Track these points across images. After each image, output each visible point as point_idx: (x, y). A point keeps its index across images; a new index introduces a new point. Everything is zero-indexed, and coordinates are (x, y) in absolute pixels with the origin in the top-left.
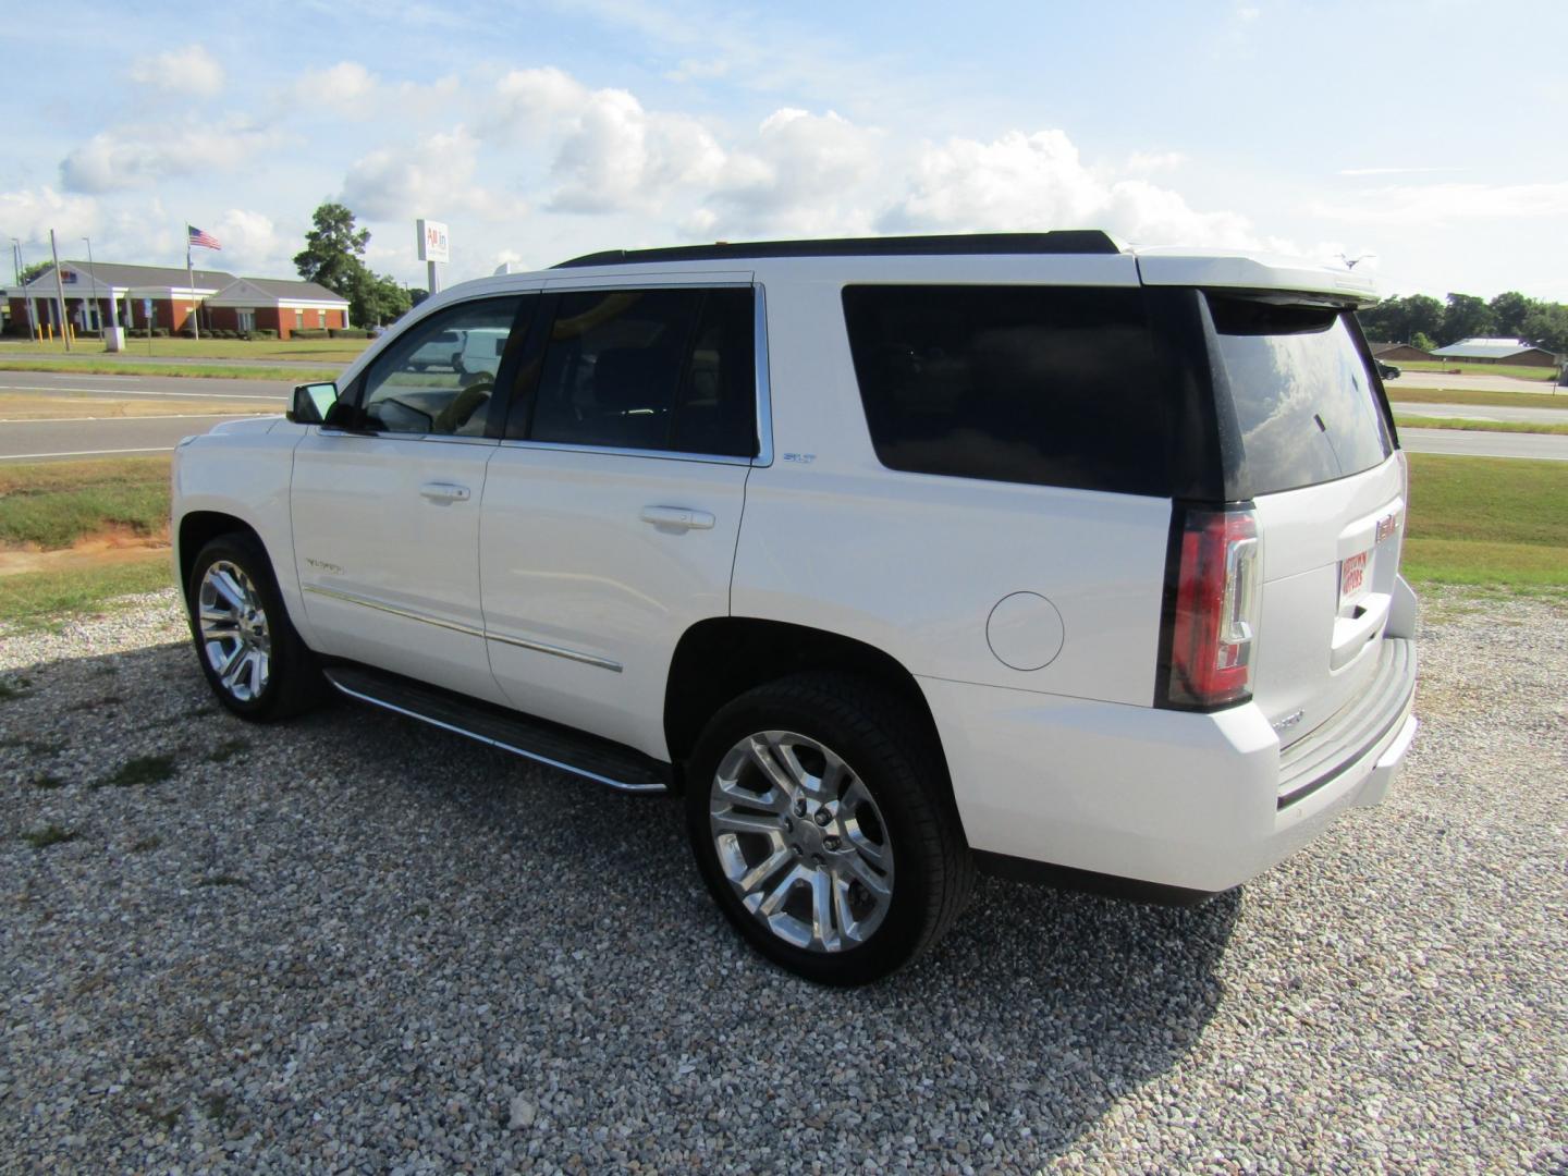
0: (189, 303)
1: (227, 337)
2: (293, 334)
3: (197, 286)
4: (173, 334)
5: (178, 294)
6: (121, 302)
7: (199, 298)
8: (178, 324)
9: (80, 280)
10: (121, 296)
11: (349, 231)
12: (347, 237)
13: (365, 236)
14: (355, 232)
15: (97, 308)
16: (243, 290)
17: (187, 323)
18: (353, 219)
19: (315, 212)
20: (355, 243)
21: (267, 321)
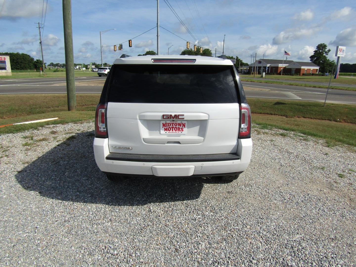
0: (281, 67)
1: (288, 75)
2: (303, 75)
3: (284, 64)
4: (277, 74)
5: (280, 65)
6: (268, 67)
7: (284, 66)
8: (279, 72)
9: (262, 63)
10: (269, 66)
11: (325, 50)
12: (324, 51)
13: (329, 51)
14: (326, 50)
15: (264, 68)
16: (294, 64)
17: (281, 72)
18: (326, 47)
19: (317, 46)
20: (326, 53)
21: (298, 71)
